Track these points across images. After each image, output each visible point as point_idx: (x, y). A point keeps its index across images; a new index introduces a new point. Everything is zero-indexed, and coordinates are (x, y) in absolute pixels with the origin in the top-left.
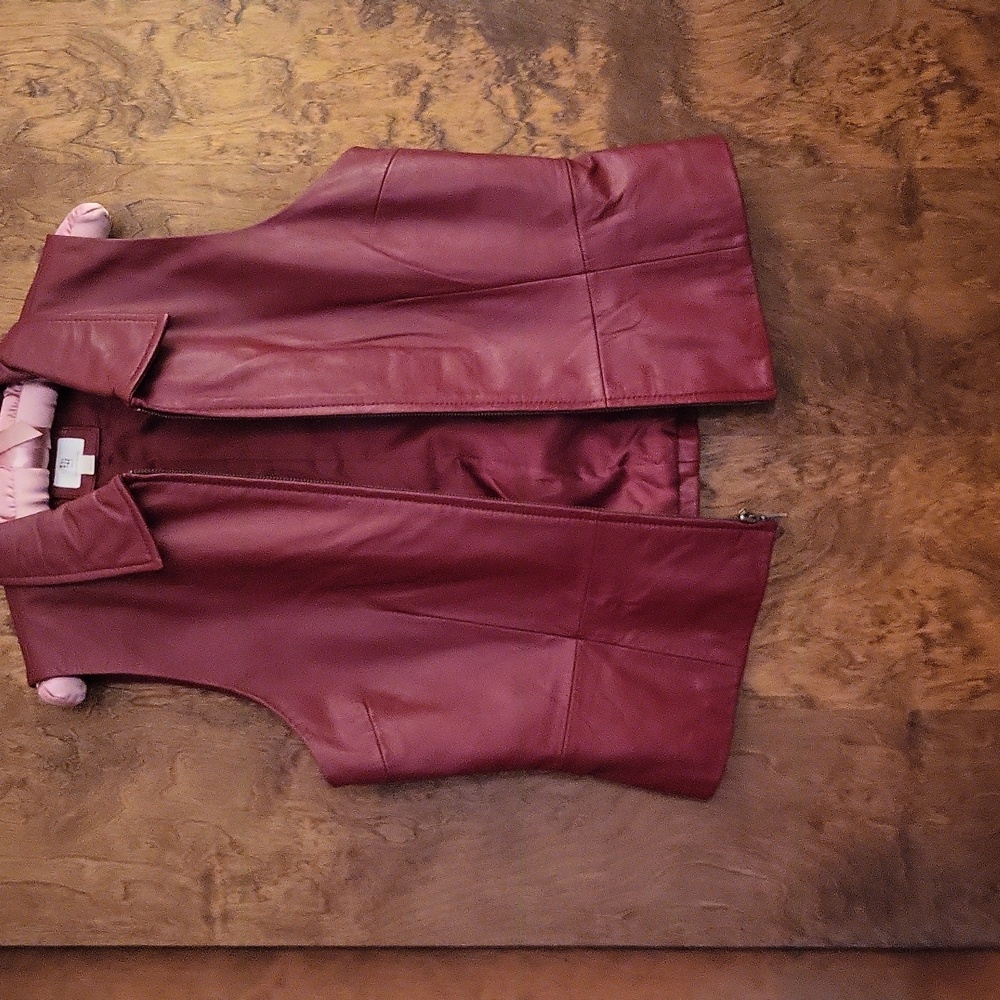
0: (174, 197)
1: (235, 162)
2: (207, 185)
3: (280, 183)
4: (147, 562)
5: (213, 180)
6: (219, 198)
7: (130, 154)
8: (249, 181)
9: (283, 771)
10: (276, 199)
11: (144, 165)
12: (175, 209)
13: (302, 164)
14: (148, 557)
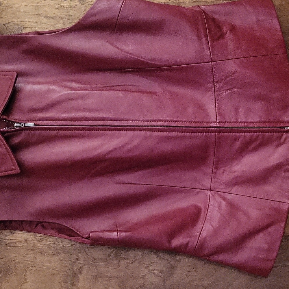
0: (24, 20)
1: (51, 4)
2: (39, 15)
3: (71, 13)
4: (13, 170)
5: (41, 12)
6: (44, 20)
7: (5, 2)
8: (57, 12)
9: (75, 275)
10: (69, 19)
11: (11, 7)
12: (25, 25)
13: (80, 4)
14: (13, 167)
